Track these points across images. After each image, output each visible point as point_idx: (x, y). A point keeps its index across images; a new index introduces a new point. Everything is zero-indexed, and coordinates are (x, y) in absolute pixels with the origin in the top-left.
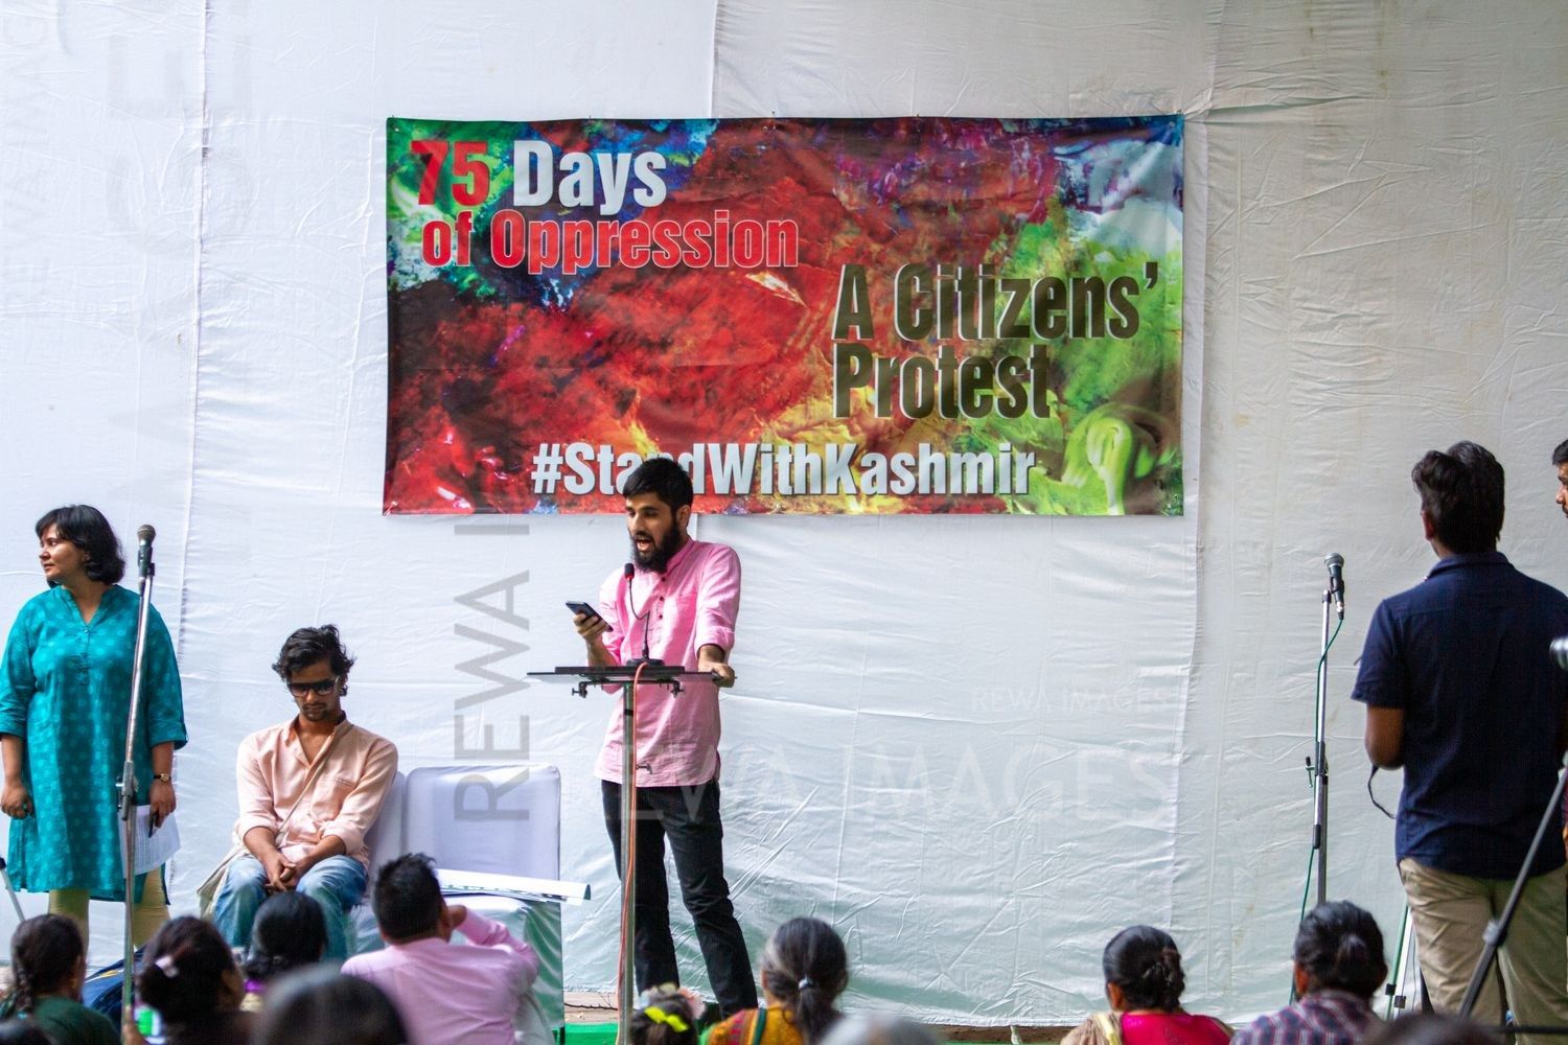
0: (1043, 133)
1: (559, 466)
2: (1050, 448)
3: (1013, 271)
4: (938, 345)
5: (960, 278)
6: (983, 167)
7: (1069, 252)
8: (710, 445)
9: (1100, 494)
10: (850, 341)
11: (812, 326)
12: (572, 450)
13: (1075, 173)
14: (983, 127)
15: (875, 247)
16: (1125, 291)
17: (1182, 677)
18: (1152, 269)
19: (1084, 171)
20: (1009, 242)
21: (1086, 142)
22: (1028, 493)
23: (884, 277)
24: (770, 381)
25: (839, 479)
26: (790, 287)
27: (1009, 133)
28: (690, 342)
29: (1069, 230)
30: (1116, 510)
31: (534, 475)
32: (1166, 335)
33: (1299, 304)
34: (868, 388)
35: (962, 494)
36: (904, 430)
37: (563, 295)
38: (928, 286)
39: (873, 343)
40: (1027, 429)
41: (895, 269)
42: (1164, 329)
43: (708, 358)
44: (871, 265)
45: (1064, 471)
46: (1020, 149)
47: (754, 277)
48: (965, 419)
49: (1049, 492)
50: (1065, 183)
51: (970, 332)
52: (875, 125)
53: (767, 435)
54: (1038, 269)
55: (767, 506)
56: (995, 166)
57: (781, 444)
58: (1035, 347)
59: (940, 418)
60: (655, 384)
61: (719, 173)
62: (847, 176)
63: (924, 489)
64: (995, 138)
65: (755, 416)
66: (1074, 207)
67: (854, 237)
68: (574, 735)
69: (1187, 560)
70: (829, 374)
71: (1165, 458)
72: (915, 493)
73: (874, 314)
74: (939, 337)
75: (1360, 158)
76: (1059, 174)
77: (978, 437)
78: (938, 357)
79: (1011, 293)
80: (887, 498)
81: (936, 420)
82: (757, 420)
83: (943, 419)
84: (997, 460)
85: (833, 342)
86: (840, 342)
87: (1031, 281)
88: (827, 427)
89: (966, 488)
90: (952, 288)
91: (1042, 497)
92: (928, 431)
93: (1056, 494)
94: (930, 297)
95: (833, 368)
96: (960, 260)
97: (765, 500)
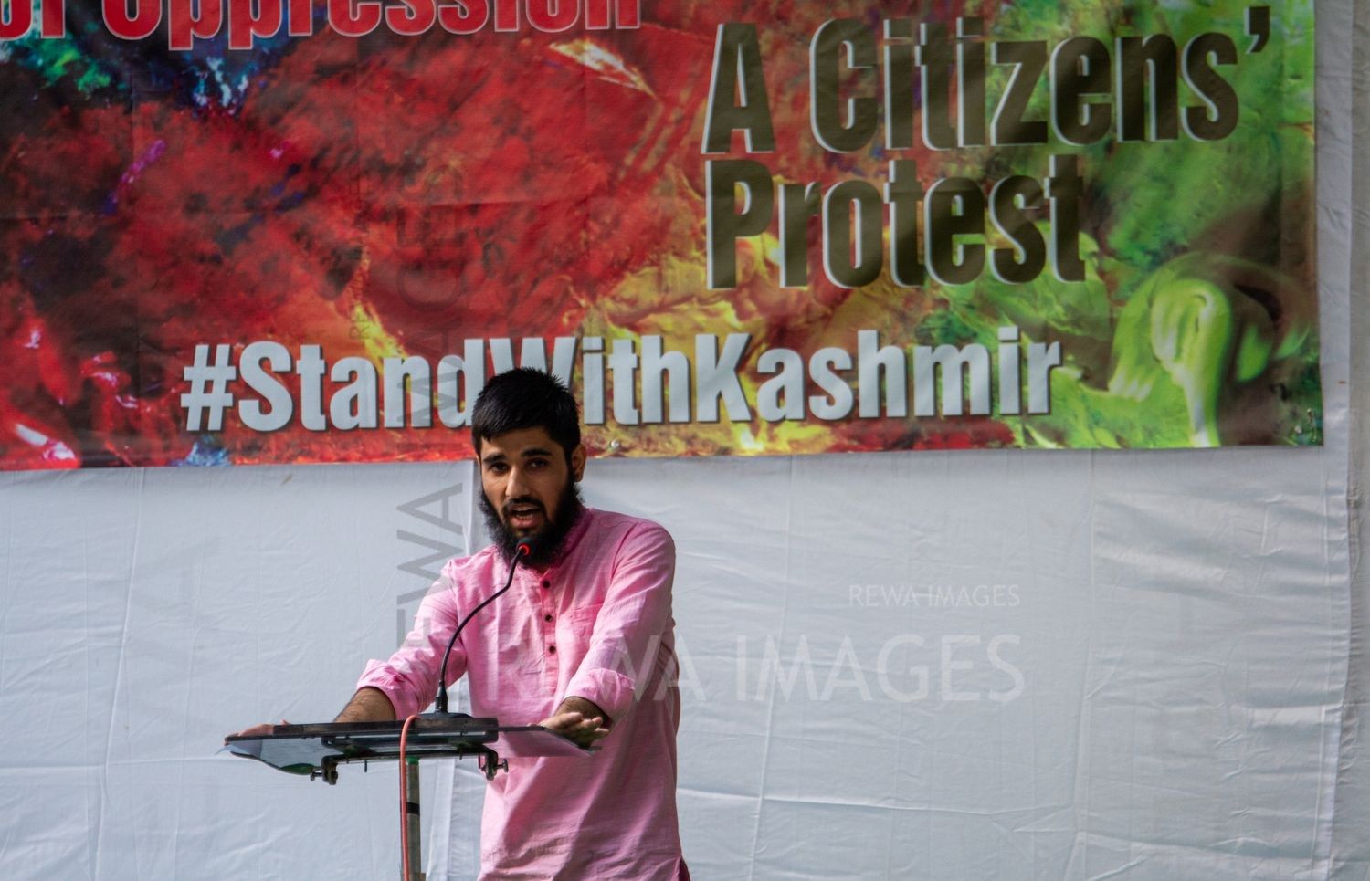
1: (229, 382)
2: (1088, 334)
3: (1017, 27)
4: (887, 159)
5: (923, 41)
8: (493, 341)
9: (1176, 413)
10: (734, 157)
11: (667, 132)
12: (252, 353)
16: (1212, 58)
17: (1329, 726)
18: (1260, 19)
22: (1050, 413)
23: (791, 44)
24: (596, 228)
25: (720, 396)
26: (627, 64)
28: (454, 163)
30: (1205, 439)
31: (185, 400)
32: (1287, 133)
34: (767, 238)
35: (936, 416)
36: (833, 308)
37: (230, 85)
38: (868, 59)
39: (775, 157)
40: (1047, 301)
41: (810, 29)
42: (1282, 123)
43: (486, 190)
44: (768, 22)
45: (1115, 367)
47: (564, 49)
48: (937, 287)
49: (1087, 408)
51: (943, 135)
53: (592, 321)
54: (1060, 22)
55: (595, 444)
57: (616, 337)
58: (1058, 158)
59: (893, 286)
60: (394, 237)
63: (868, 409)
65: (571, 289)
68: (267, 849)
69: (1332, 523)
70: (700, 213)
71: (1290, 346)
72: (852, 416)
73: (775, 107)
74: (888, 146)
77: (961, 318)
78: (887, 179)
79: (1014, 67)
80: (803, 426)
81: (888, 289)
82: (575, 296)
83: (899, 287)
84: (994, 357)
85: (705, 157)
86: (716, 158)
87: (1049, 45)
88: (696, 306)
89: (941, 406)
90: (910, 59)
91: (1076, 417)
92: (873, 308)
93: (1100, 413)
94: (871, 76)
95: (704, 202)
96: (923, 11)
97: (592, 435)
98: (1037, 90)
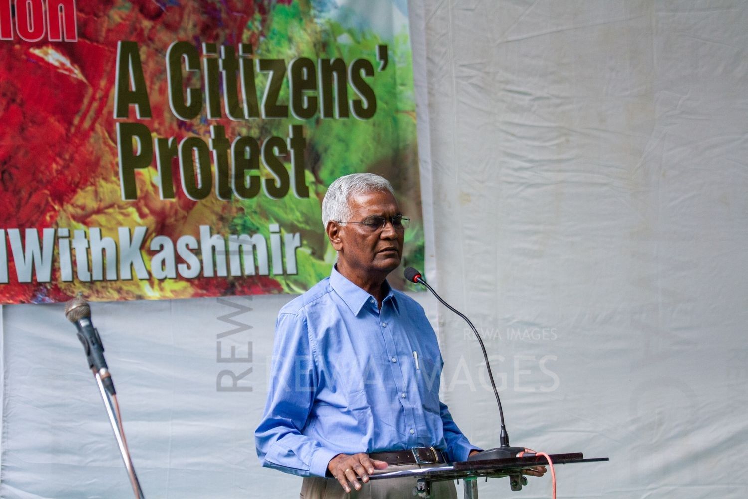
2: (313, 228)
3: (268, 51)
4: (209, 125)
5: (223, 57)
7: (316, 33)
8: (10, 231)
10: (130, 121)
11: (95, 105)
15: (146, 24)
16: (362, 73)
18: (384, 51)
20: (263, 22)
22: (297, 274)
23: (156, 55)
24: (61, 162)
25: (132, 265)
26: (73, 63)
29: (312, 12)
32: (401, 116)
33: (503, 86)
34: (151, 169)
35: (242, 276)
36: (188, 212)
38: (196, 64)
39: (152, 122)
40: (292, 209)
41: (165, 47)
42: (398, 111)
44: (144, 42)
45: (327, 247)
47: (37, 52)
48: (237, 201)
49: (315, 271)
51: (236, 110)
53: (62, 219)
54: (290, 49)
55: (69, 294)
57: (76, 228)
58: (293, 127)
59: (217, 199)
63: (208, 273)
65: (50, 199)
67: (127, 12)
70: (115, 154)
71: (409, 234)
72: (200, 276)
73: (150, 93)
74: (209, 117)
77: (251, 218)
78: (210, 136)
79: (269, 74)
80: (176, 282)
81: (214, 201)
82: (52, 204)
83: (219, 201)
84: (268, 241)
85: (116, 121)
86: (122, 122)
87: (286, 62)
88: (117, 210)
89: (244, 270)
90: (218, 67)
91: (310, 276)
92: (207, 212)
93: (321, 274)
94: (198, 76)
95: (117, 148)
96: (222, 39)
97: (67, 288)
98: (283, 86)
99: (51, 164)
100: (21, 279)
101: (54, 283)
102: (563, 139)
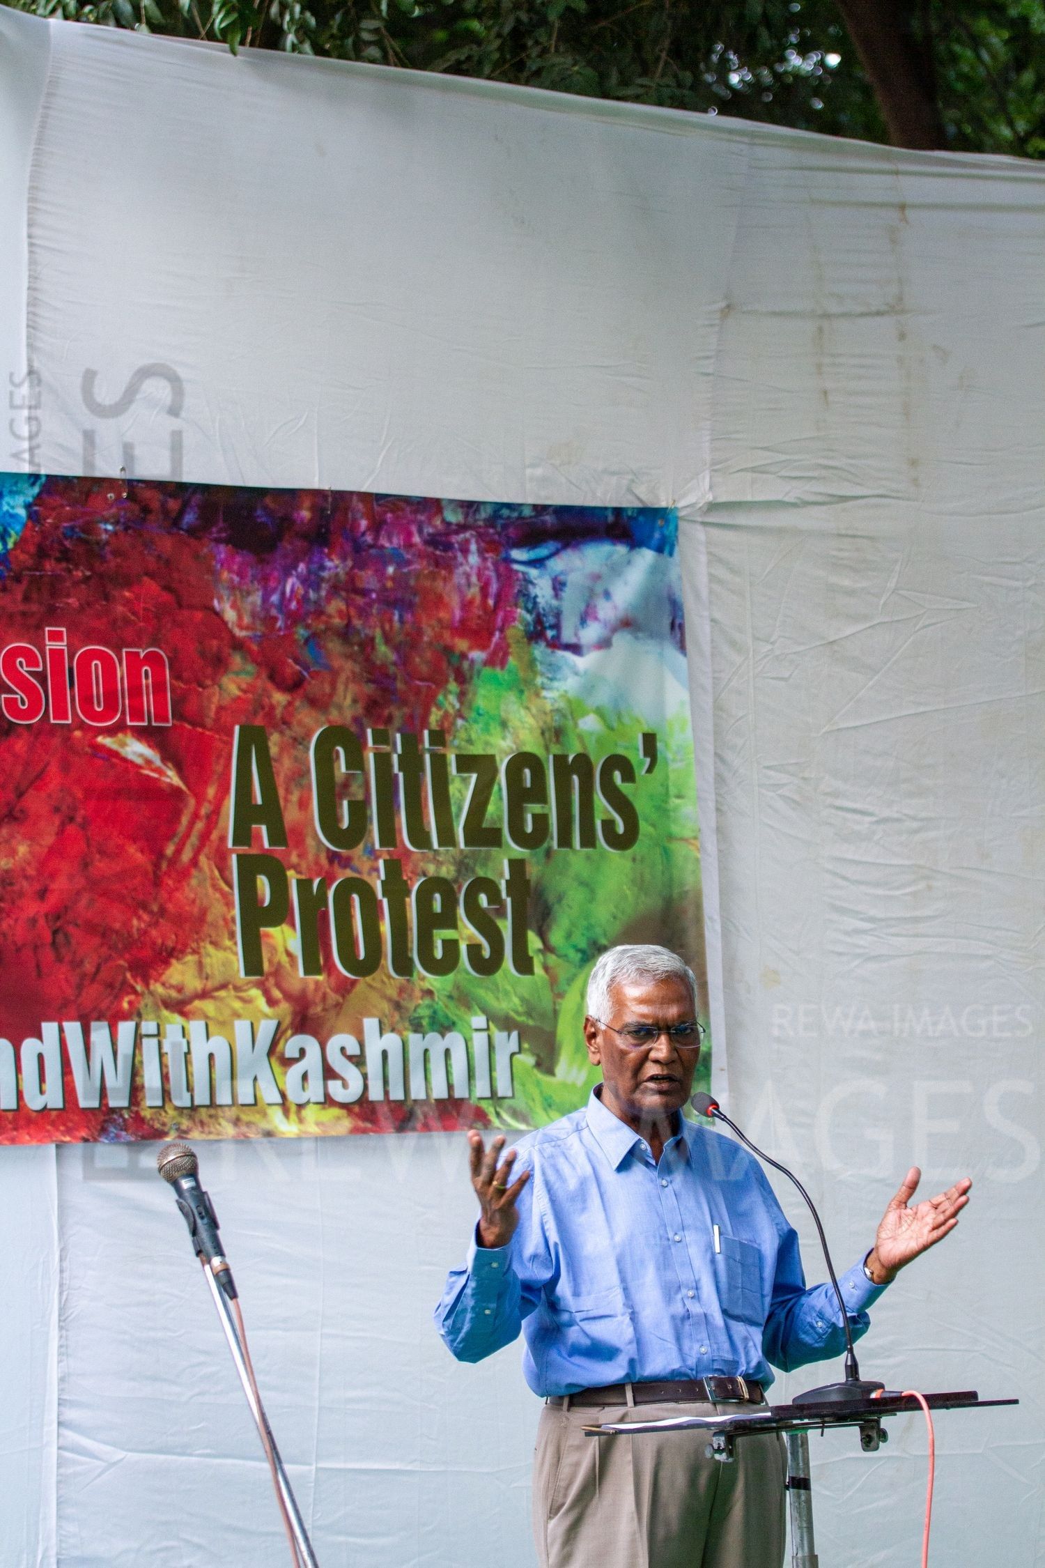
0: (493, 526)
2: (538, 1024)
3: (470, 741)
4: (377, 858)
5: (399, 750)
6: (418, 575)
7: (545, 713)
8: (66, 1025)
10: (254, 851)
11: (200, 825)
13: (542, 590)
14: (416, 512)
15: (279, 698)
16: (618, 776)
18: (650, 742)
19: (554, 588)
20: (462, 696)
21: (551, 546)
22: (513, 1097)
23: (294, 747)
24: (146, 917)
25: (255, 1079)
26: (163, 760)
27: (449, 524)
28: (23, 849)
29: (539, 680)
32: (675, 846)
33: (829, 800)
34: (285, 927)
35: (429, 1100)
36: (343, 997)
38: (356, 761)
39: (288, 854)
40: (506, 993)
41: (308, 735)
42: (671, 837)
44: (275, 727)
45: (559, 1054)
46: (465, 551)
47: (109, 742)
48: (423, 979)
49: (541, 1093)
50: (530, 606)
51: (418, 836)
52: (268, 501)
53: (147, 1007)
54: (504, 738)
55: (158, 1126)
56: (433, 576)
57: (170, 1023)
58: (511, 862)
59: (389, 977)
61: (48, 567)
62: (232, 580)
63: (376, 1094)
64: (431, 530)
65: (128, 975)
66: (543, 645)
67: (248, 679)
70: (229, 905)
72: (363, 1100)
73: (285, 806)
74: (377, 846)
75: (893, 585)
76: (520, 591)
77: (444, 1006)
78: (379, 877)
79: (470, 777)
80: (324, 1108)
81: (385, 979)
82: (132, 982)
83: (394, 979)
84: (469, 1044)
85: (232, 851)
86: (241, 852)
87: (498, 758)
88: (233, 993)
89: (432, 1089)
90: (390, 766)
91: (533, 1100)
92: (374, 997)
93: (551, 1097)
94: (360, 780)
95: (233, 894)
96: (397, 722)
97: (154, 1117)
98: (493, 798)
99: (130, 920)
100: (83, 1104)
101: (134, 1109)
102: (921, 885)
